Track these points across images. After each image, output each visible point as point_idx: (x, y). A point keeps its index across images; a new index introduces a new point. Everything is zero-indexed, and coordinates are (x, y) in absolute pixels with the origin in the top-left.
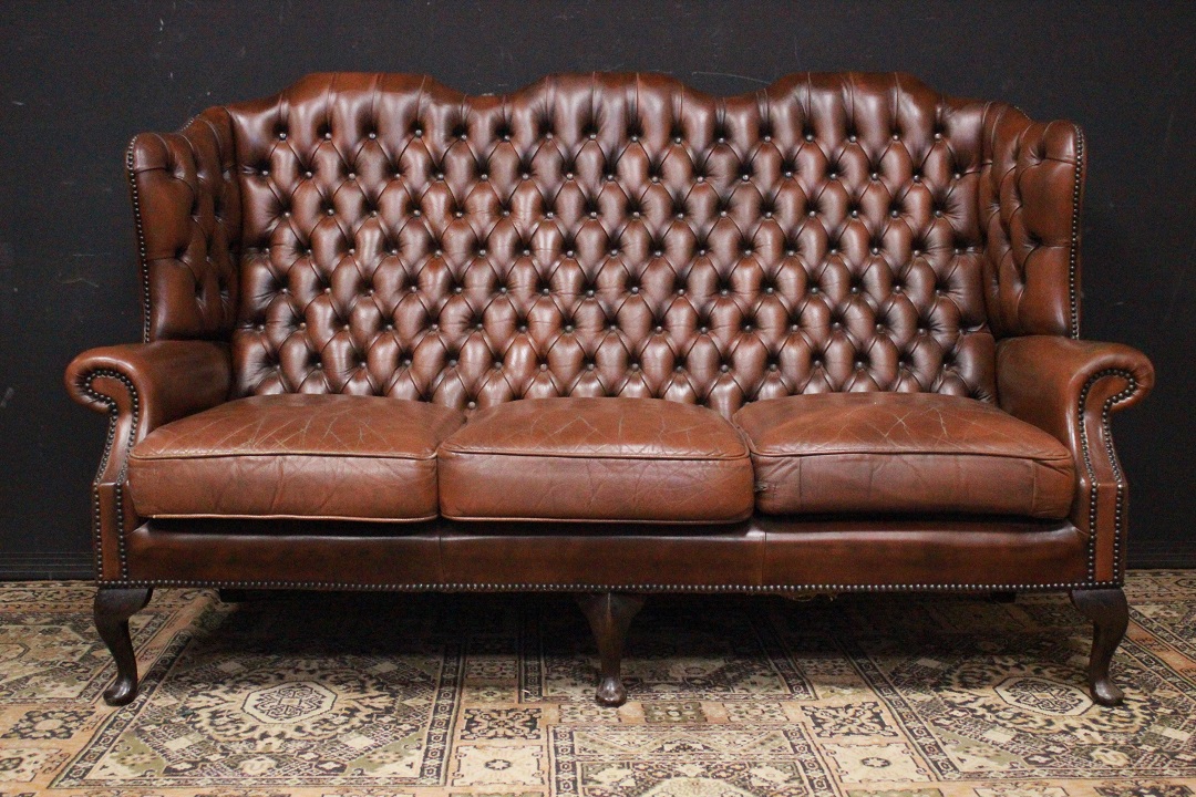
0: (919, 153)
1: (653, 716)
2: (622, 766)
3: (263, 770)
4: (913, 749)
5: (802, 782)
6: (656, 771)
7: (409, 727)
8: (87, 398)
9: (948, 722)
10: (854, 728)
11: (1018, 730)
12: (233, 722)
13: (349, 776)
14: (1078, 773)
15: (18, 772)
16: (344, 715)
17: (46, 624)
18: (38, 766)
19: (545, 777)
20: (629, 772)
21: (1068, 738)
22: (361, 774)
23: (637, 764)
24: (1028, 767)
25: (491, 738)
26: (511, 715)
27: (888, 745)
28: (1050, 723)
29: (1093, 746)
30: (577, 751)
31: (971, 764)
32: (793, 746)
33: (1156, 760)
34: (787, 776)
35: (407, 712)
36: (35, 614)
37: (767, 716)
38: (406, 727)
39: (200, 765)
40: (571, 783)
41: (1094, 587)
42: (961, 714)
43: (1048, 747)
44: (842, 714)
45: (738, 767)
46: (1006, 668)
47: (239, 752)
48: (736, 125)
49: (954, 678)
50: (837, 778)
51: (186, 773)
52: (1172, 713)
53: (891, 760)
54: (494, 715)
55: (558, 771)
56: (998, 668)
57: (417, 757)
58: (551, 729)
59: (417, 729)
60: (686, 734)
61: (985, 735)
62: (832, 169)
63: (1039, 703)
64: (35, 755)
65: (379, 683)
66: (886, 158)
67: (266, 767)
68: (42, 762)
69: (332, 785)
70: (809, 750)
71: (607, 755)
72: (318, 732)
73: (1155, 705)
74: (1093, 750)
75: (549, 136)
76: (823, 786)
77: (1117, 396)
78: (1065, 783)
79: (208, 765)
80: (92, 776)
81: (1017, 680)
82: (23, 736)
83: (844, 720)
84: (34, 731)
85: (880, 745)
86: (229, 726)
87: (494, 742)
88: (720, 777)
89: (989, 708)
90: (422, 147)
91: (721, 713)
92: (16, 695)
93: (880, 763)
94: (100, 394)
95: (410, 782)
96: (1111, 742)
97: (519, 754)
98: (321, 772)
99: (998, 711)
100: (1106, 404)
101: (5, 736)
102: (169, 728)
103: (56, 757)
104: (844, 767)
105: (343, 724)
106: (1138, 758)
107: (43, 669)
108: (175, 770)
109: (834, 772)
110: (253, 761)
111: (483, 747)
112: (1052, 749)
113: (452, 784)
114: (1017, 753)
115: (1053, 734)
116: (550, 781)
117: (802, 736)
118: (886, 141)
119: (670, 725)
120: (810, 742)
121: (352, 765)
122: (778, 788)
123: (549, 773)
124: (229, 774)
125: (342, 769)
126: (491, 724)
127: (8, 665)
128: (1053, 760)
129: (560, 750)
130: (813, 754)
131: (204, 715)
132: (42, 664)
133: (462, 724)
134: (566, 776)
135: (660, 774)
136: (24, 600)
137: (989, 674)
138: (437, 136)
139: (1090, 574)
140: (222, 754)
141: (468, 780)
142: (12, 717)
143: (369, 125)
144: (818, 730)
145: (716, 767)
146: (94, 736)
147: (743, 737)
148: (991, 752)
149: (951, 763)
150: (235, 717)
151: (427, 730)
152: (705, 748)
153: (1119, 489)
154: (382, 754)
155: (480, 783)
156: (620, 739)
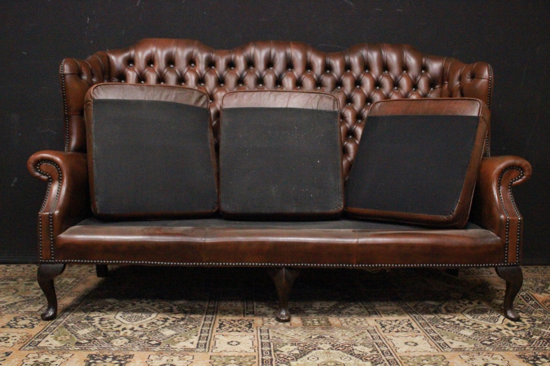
0: (415, 79)
1: (306, 323)
2: (292, 344)
3: (122, 344)
4: (428, 338)
5: (378, 352)
6: (309, 347)
7: (192, 326)
8: (37, 174)
9: (443, 327)
10: (399, 329)
11: (475, 330)
12: (110, 323)
13: (162, 347)
14: (506, 349)
15: (6, 343)
16: (162, 321)
17: (28, 281)
18: (16, 341)
19: (256, 349)
20: (296, 347)
21: (498, 333)
22: (169, 346)
23: (300, 344)
24: (483, 346)
25: (230, 331)
26: (240, 322)
27: (416, 336)
28: (489, 327)
29: (511, 337)
30: (271, 338)
31: (456, 344)
32: (372, 337)
33: (541, 343)
34: (371, 349)
35: (191, 320)
36: (23, 278)
37: (359, 324)
38: (191, 326)
39: (92, 341)
40: (268, 352)
41: (507, 266)
42: (448, 323)
43: (490, 337)
44: (394, 323)
45: (347, 345)
46: (466, 304)
47: (111, 336)
48: (334, 65)
49: (442, 308)
50: (394, 350)
51: (86, 345)
52: (542, 323)
53: (418, 343)
54: (232, 322)
55: (262, 346)
56: (461, 304)
57: (195, 339)
58: (259, 328)
59: (196, 327)
60: (321, 331)
61: (460, 332)
62: (377, 84)
63: (483, 319)
64: (15, 336)
65: (179, 307)
66: (401, 81)
67: (124, 342)
68: (18, 339)
69: (154, 351)
70: (380, 338)
71: (285, 340)
72: (150, 328)
73: (534, 320)
74: (511, 339)
75: (252, 68)
76: (388, 354)
77: (515, 179)
78: (502, 353)
79: (96, 341)
80: (41, 345)
81: (471, 309)
82: (11, 327)
83: (395, 326)
84: (17, 325)
85: (412, 336)
86: (108, 325)
87: (231, 333)
88: (339, 350)
89: (461, 321)
90: (194, 71)
91: (338, 322)
92: (9, 310)
93: (413, 344)
94: (43, 172)
95: (192, 350)
96: (519, 335)
97: (244, 339)
98: (149, 345)
99: (465, 322)
100: (510, 182)
101: (3, 327)
102: (80, 325)
103: (25, 337)
104: (397, 346)
105: (161, 325)
106: (533, 342)
107: (23, 299)
108: (81, 343)
109: (393, 348)
110: (118, 340)
111: (226, 336)
112: (492, 338)
113: (212, 351)
114: (476, 340)
115: (492, 332)
116: (258, 350)
117: (376, 332)
118: (401, 73)
119: (314, 327)
120: (379, 335)
121: (164, 342)
122: (367, 355)
123: (258, 347)
124: (106, 345)
125: (159, 344)
126: (230, 326)
127: (8, 297)
128: (493, 343)
129: (263, 337)
130: (382, 340)
131: (97, 320)
132: (24, 297)
133: (217, 325)
134: (266, 349)
135: (310, 348)
136: (19, 272)
137: (458, 307)
138: (201, 67)
139: (506, 260)
140: (103, 337)
141: (219, 350)
142: (7, 319)
143: (171, 61)
144: (383, 329)
145: (337, 345)
146: (44, 328)
147: (348, 332)
148: (464, 339)
149: (446, 344)
150: (111, 321)
151: (200, 328)
152: (331, 337)
153: (519, 220)
154: (179, 338)
155: (225, 351)
156: (291, 333)
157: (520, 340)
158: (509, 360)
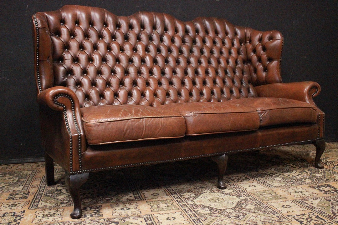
157: (307, 180)
158: (306, 189)
